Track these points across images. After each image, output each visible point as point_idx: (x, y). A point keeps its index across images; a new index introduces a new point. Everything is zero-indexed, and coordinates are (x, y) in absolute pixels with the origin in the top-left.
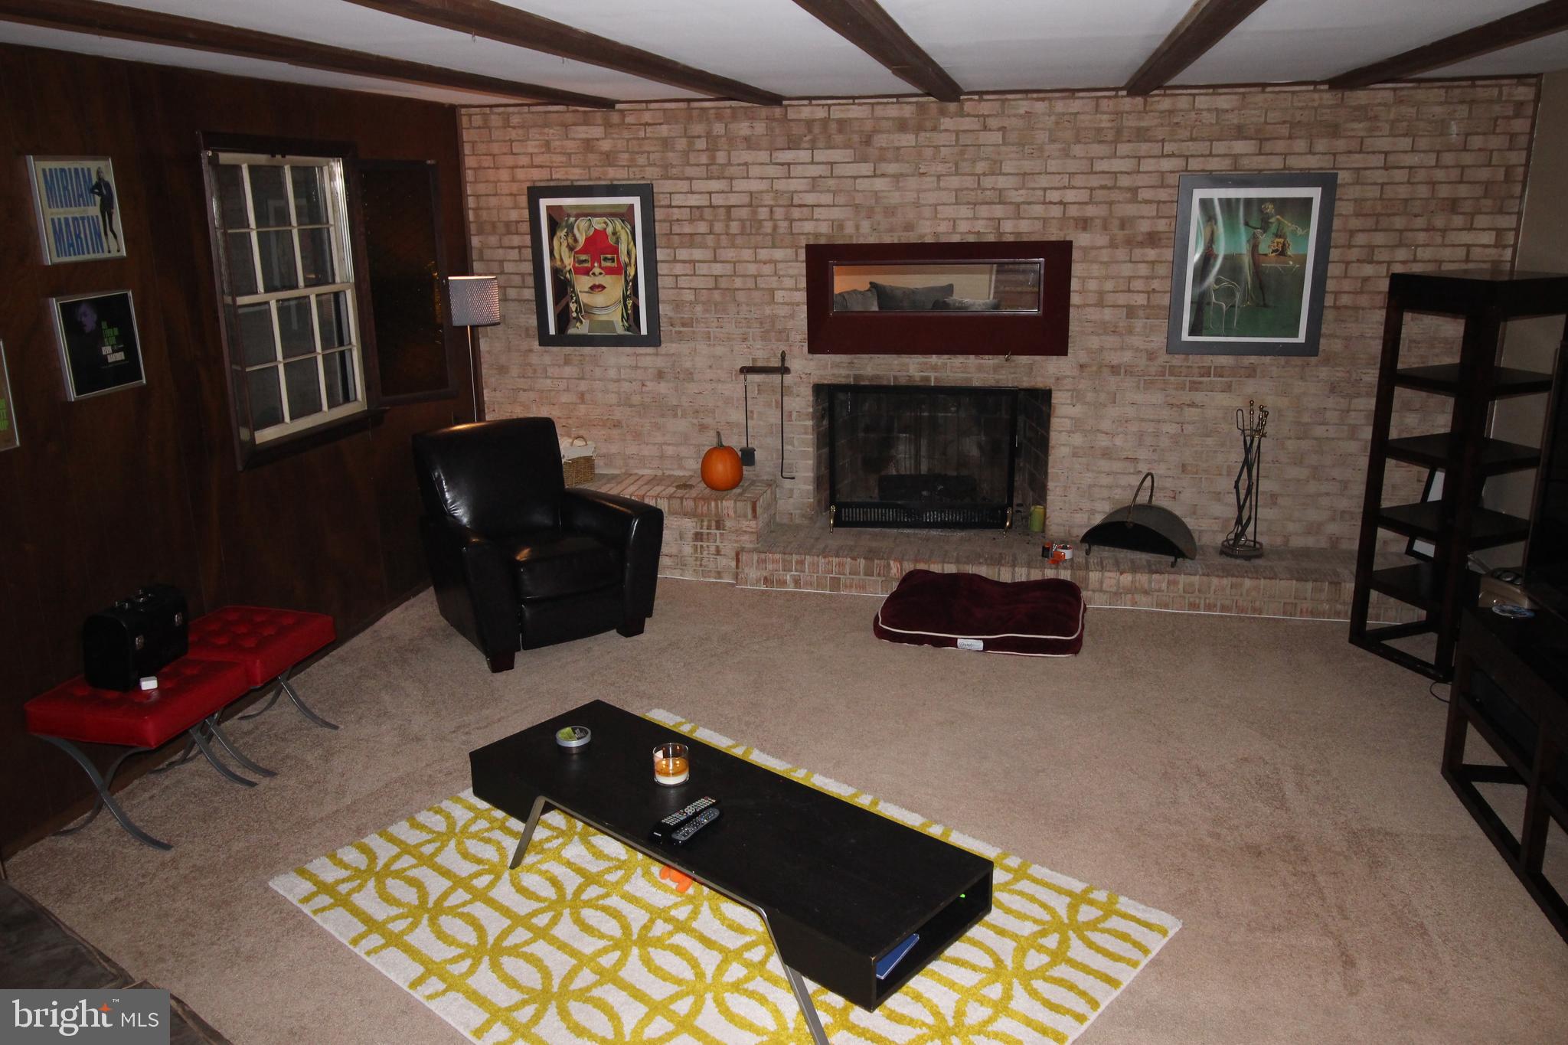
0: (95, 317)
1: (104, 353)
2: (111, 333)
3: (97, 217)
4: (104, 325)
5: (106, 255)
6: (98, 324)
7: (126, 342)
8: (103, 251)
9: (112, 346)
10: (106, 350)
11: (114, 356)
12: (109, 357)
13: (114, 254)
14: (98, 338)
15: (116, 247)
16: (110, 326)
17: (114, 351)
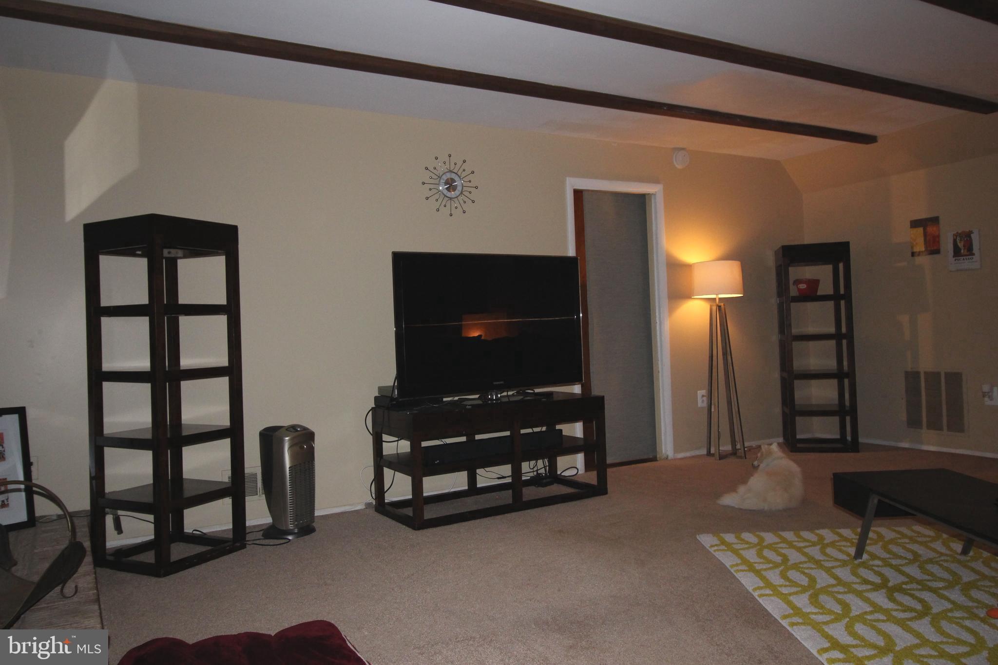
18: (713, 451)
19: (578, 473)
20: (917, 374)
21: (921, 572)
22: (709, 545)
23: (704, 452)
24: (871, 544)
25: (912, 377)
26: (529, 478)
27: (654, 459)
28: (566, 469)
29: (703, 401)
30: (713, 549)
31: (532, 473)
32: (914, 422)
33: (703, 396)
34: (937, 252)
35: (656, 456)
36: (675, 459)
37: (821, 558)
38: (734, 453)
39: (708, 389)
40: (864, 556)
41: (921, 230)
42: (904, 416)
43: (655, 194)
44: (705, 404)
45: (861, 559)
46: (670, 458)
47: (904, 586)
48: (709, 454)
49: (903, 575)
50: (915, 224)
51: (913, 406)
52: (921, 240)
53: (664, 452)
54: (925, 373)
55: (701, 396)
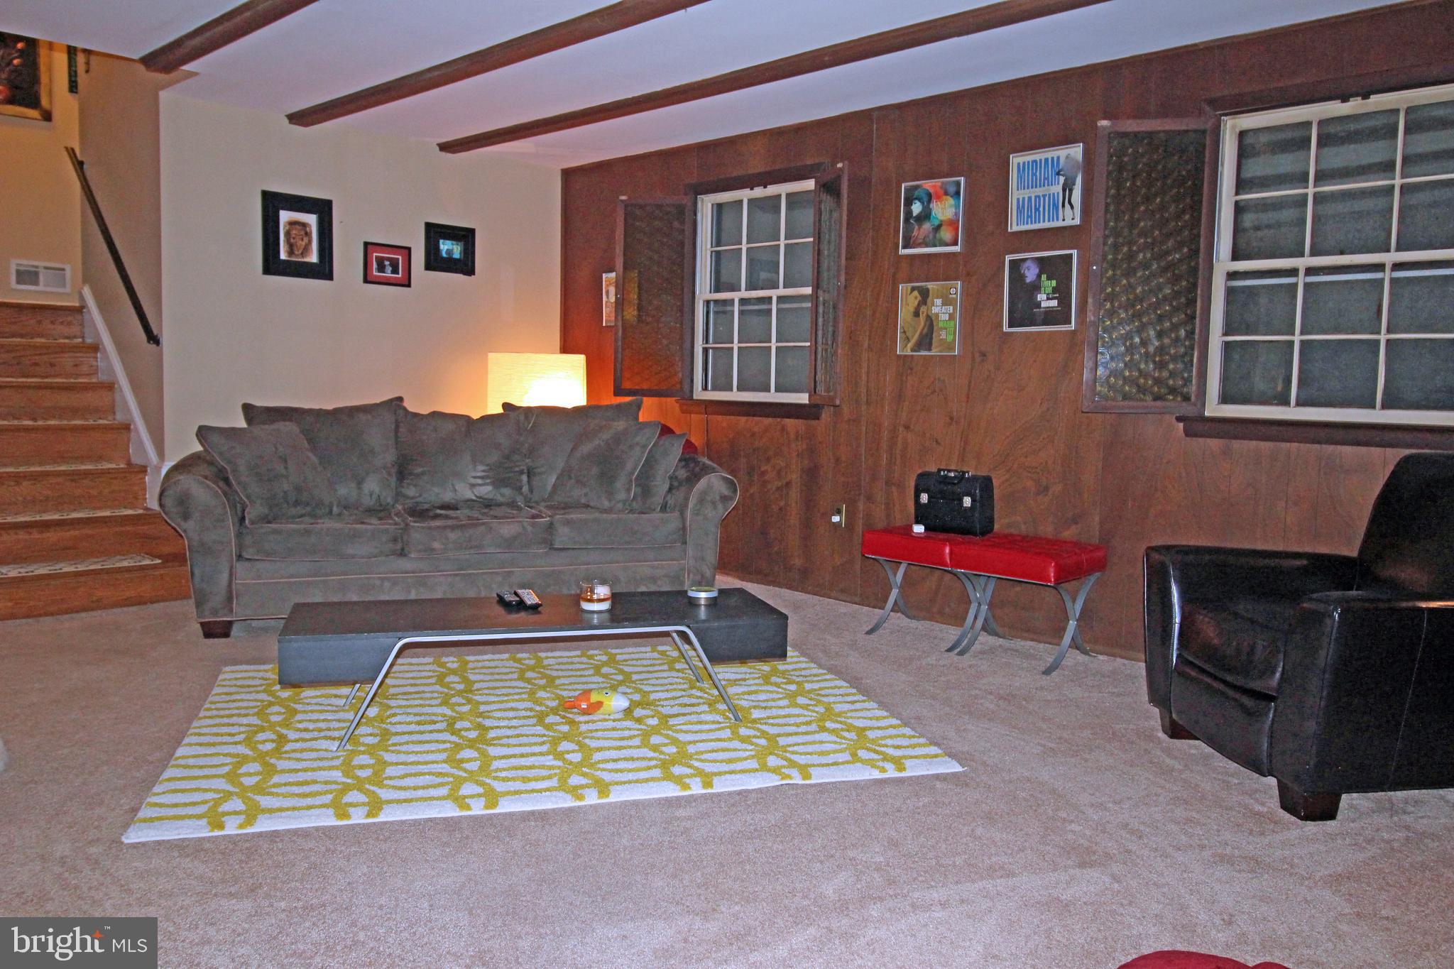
0: (1037, 271)
1: (1039, 299)
2: (1049, 284)
3: (1058, 193)
4: (1044, 277)
5: (1060, 224)
6: (1039, 276)
7: (1062, 293)
8: (1058, 220)
9: (1048, 294)
10: (1041, 297)
11: (1046, 302)
12: (1042, 303)
13: (1069, 222)
14: (1036, 287)
15: (1071, 217)
16: (1049, 278)
17: (1048, 299)
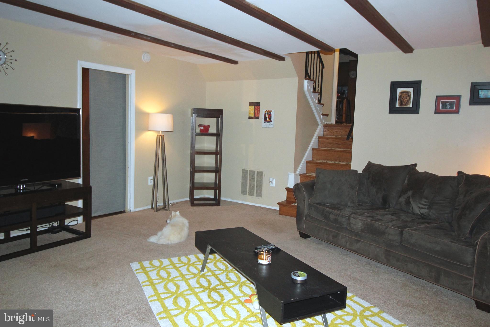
18: (154, 207)
19: (78, 223)
20: (247, 170)
21: (226, 278)
22: (135, 270)
23: (150, 207)
24: (210, 263)
25: (245, 172)
26: (47, 228)
27: (124, 212)
28: (71, 221)
29: (151, 182)
30: (136, 272)
31: (49, 225)
32: (244, 192)
33: (151, 179)
34: (258, 118)
35: (125, 210)
36: (134, 212)
37: (186, 273)
38: (164, 208)
39: (154, 176)
40: (205, 270)
41: (253, 107)
42: (240, 189)
43: (131, 75)
44: (152, 184)
45: (203, 272)
46: (132, 211)
47: (217, 287)
48: (152, 208)
49: (218, 280)
50: (251, 104)
51: (244, 185)
52: (253, 112)
53: (129, 208)
54: (250, 171)
55: (150, 179)
